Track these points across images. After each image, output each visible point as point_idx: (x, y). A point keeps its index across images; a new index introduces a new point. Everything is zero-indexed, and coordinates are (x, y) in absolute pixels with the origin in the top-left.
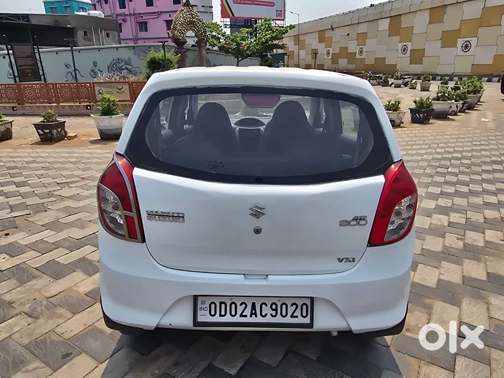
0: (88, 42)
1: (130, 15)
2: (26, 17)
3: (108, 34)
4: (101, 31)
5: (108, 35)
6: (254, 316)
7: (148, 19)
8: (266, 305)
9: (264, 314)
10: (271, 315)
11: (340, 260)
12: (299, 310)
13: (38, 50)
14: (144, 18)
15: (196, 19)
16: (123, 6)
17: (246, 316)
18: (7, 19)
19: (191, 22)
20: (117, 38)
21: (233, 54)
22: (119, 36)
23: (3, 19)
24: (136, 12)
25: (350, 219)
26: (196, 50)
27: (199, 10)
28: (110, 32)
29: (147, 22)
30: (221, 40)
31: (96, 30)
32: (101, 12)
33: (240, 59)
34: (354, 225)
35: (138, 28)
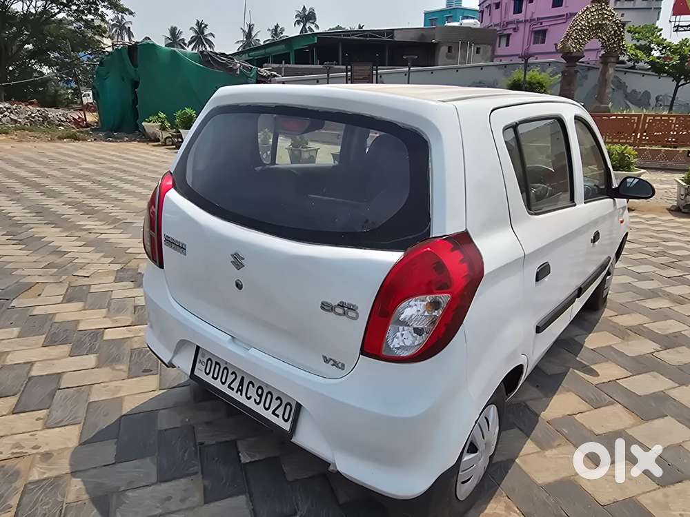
0: (450, 60)
1: (526, 21)
2: (391, 32)
3: (478, 49)
4: (471, 45)
5: (478, 51)
6: (239, 393)
7: (549, 26)
8: (253, 386)
9: (248, 396)
10: (255, 400)
11: (326, 360)
12: (282, 408)
13: (377, 72)
14: (543, 25)
15: (610, 20)
16: (518, 10)
17: (233, 389)
18: (371, 36)
19: (599, 27)
20: (489, 54)
21: (670, 75)
22: (493, 50)
23: (367, 37)
24: (535, 17)
25: (335, 303)
26: (598, 69)
27: (617, 7)
28: (482, 47)
29: (547, 29)
30: (653, 52)
31: (464, 44)
32: (477, 21)
33: (682, 82)
34: (340, 314)
35: (533, 38)
